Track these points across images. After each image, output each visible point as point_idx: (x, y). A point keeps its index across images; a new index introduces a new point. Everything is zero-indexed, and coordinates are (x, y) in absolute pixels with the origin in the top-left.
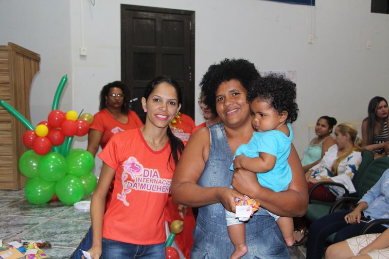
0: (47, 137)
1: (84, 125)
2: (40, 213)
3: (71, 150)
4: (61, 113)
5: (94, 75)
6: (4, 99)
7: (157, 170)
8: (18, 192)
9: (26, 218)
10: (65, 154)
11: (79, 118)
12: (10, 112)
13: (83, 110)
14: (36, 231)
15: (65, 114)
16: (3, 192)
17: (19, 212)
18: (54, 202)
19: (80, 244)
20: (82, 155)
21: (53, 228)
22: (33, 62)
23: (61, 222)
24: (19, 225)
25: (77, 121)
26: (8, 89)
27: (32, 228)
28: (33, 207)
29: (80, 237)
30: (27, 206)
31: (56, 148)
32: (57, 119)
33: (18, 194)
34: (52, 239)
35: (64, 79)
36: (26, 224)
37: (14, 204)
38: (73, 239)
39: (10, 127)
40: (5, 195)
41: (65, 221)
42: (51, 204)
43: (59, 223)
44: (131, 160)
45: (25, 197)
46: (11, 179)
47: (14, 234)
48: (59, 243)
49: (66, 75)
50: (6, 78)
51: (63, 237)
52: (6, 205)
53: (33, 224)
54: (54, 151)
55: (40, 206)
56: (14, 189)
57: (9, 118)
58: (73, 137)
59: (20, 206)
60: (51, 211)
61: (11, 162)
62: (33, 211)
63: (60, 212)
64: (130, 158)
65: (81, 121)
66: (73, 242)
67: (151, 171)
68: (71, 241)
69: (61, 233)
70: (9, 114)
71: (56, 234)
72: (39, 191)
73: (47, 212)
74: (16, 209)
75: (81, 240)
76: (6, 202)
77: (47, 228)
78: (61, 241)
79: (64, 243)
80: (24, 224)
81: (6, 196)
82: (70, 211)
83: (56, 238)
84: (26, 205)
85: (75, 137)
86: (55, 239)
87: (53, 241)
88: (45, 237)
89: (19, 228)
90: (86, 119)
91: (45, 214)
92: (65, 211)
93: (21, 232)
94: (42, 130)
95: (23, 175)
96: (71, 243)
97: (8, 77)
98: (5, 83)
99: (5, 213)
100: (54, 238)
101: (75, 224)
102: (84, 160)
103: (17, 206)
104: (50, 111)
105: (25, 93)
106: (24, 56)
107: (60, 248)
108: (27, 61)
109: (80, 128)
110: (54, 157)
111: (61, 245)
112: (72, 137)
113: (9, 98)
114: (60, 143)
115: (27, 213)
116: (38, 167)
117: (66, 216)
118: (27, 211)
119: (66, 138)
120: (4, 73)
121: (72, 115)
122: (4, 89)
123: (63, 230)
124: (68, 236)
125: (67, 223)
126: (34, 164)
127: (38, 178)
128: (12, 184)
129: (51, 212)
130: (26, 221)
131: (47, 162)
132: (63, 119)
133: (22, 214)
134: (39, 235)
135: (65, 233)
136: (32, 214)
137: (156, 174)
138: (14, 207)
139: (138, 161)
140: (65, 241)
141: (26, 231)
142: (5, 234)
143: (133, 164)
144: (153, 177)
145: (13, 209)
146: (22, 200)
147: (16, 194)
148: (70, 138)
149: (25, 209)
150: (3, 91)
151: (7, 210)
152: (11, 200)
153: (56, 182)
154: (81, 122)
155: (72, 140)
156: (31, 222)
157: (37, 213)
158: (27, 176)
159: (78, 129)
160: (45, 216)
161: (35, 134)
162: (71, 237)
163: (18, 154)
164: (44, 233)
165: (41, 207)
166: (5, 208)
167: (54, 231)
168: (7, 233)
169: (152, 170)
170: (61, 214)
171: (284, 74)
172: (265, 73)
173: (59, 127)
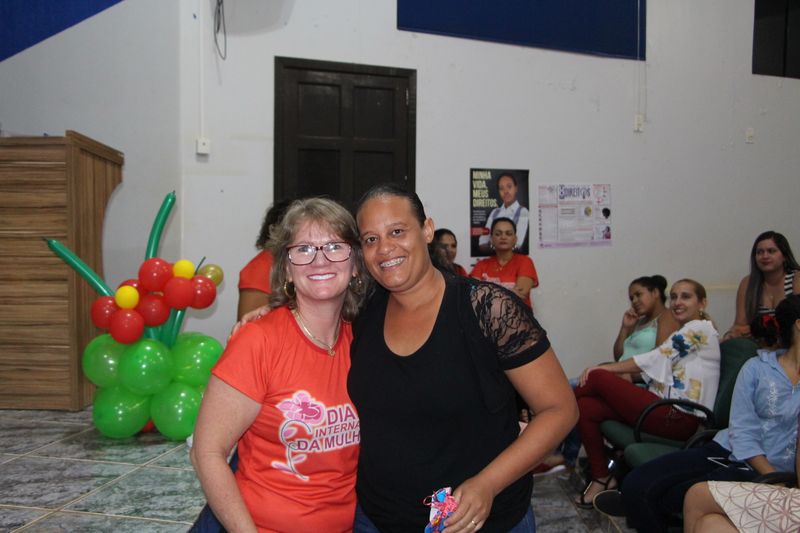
0: (137, 309)
1: (208, 288)
2: (122, 456)
3: (180, 334)
4: (163, 263)
5: (222, 191)
6: (55, 238)
8: (78, 415)
9: (96, 464)
10: (169, 343)
11: (196, 273)
12: (67, 262)
13: (204, 258)
14: (116, 489)
15: (170, 266)
16: (51, 413)
17: (83, 454)
18: (148, 433)
19: (200, 515)
20: (202, 344)
21: (147, 484)
22: (109, 168)
23: (162, 473)
24: (82, 478)
25: (193, 280)
26: (63, 217)
27: (109, 483)
28: (109, 443)
29: (198, 502)
30: (97, 442)
31: (151, 331)
32: (155, 274)
33: (80, 418)
34: (146, 505)
35: (170, 200)
36: (97, 476)
37: (73, 437)
38: (187, 505)
39: (67, 291)
40: (55, 419)
41: (169, 471)
42: (143, 438)
43: (157, 475)
45: (92, 424)
46: (66, 388)
47: (75, 495)
48: (161, 513)
49: (174, 192)
50: (60, 198)
51: (168, 501)
52: (59, 438)
53: (110, 476)
54: (149, 337)
55: (122, 442)
56: (71, 409)
57: (64, 272)
58: (185, 310)
59: (84, 441)
60: (142, 452)
61: (66, 357)
62: (109, 451)
63: (159, 453)
65: (201, 278)
66: (186, 512)
68: (183, 509)
69: (164, 494)
70: (66, 266)
71: (153, 495)
72: (121, 412)
73: (135, 453)
74: (77, 446)
75: (201, 508)
76: (56, 433)
77: (136, 485)
78: (164, 509)
79: (169, 514)
80: (93, 476)
81: (56, 422)
82: (179, 451)
83: (155, 503)
84: (95, 440)
85: (189, 309)
86: (152, 506)
87: (149, 509)
88: (133, 501)
89: (84, 483)
90: (209, 277)
91: (132, 456)
92: (170, 452)
93: (88, 491)
94: (128, 296)
95: (90, 382)
96: (182, 514)
97: (64, 195)
98: (56, 208)
99: (57, 453)
100: (151, 503)
101: (188, 476)
102: (205, 355)
103: (79, 442)
104: (142, 260)
105: (95, 225)
106: (94, 156)
107: (163, 523)
108: (99, 165)
109: (199, 292)
110: (148, 348)
111: (164, 517)
112: (183, 311)
113: (65, 234)
114: (160, 320)
115: (98, 455)
116: (119, 367)
117: (171, 462)
118: (97, 452)
119: (172, 311)
120: (55, 187)
121: (184, 268)
122: (55, 217)
123: (167, 488)
124: (176, 500)
125: (174, 475)
126: (111, 362)
127: (117, 389)
128: (67, 399)
129: (144, 454)
130: (95, 470)
131: (137, 357)
132: (168, 275)
133: (88, 457)
134: (121, 496)
135: (171, 493)
136: (107, 458)
138: (72, 444)
140: (172, 509)
141: (97, 490)
142: (57, 495)
145: (70, 447)
146: (86, 431)
147: (75, 418)
148: (179, 312)
149: (95, 447)
150: (55, 222)
151: (60, 447)
152: (67, 430)
153: (151, 397)
154: (200, 281)
155: (182, 316)
156: (105, 473)
157: (117, 455)
158: (97, 384)
159: (195, 294)
160: (132, 461)
161: (115, 305)
162: (182, 502)
163: (81, 341)
164: (130, 493)
165: (123, 444)
166: (57, 446)
167: (149, 490)
168: (61, 491)
170: (161, 458)
171: (588, 190)
172: (551, 189)
173: (159, 291)
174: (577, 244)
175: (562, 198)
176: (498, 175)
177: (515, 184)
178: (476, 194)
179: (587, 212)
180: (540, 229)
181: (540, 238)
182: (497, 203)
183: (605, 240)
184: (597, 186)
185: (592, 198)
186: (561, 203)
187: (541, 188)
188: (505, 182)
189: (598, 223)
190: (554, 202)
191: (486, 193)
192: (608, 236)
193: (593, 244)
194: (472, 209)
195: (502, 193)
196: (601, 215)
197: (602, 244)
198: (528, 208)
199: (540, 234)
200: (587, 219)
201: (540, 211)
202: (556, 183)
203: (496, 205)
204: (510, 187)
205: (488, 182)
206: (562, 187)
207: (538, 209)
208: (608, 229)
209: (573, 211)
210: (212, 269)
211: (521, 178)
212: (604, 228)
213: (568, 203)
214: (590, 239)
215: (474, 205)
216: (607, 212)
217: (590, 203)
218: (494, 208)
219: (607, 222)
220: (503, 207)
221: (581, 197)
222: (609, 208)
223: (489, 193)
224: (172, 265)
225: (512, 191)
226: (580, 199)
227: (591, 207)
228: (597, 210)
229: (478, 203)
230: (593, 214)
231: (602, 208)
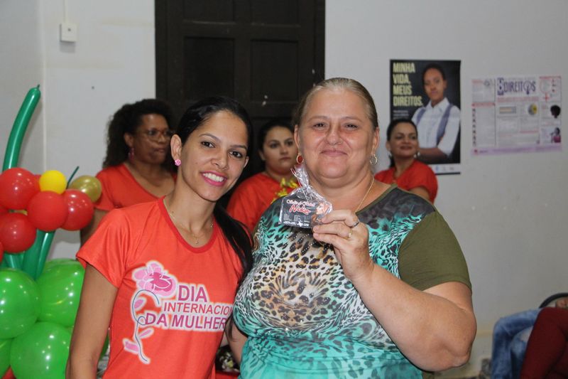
1: (83, 205)
3: (48, 261)
4: (27, 174)
5: (93, 88)
7: (203, 286)
10: (35, 273)
11: (67, 188)
13: (78, 168)
15: (36, 178)
20: (76, 273)
25: (64, 194)
31: (12, 259)
32: (16, 188)
35: (33, 97)
44: (153, 266)
49: (39, 86)
54: (8, 266)
58: (54, 232)
64: (149, 264)
65: (74, 192)
67: (193, 288)
85: (60, 231)
90: (84, 191)
102: (79, 287)
109: (72, 209)
110: (8, 280)
112: (52, 232)
114: (23, 246)
119: (38, 233)
121: (53, 180)
132: (33, 189)
137: (201, 295)
139: (166, 268)
143: (157, 275)
144: (197, 300)
148: (47, 234)
153: (12, 340)
154: (73, 196)
155: (50, 240)
159: (68, 212)
169: (194, 285)
171: (533, 84)
172: (487, 84)
173: (21, 209)
174: (519, 150)
175: (501, 94)
176: (423, 67)
177: (444, 78)
178: (397, 90)
179: (532, 111)
180: (474, 132)
181: (474, 143)
182: (423, 101)
183: (554, 144)
184: (544, 78)
185: (538, 93)
186: (500, 101)
187: (475, 82)
188: (432, 76)
189: (546, 123)
190: (492, 99)
191: (408, 90)
192: (557, 140)
193: (539, 149)
194: (393, 108)
195: (428, 89)
196: (550, 114)
197: (550, 148)
198: (459, 106)
199: (474, 138)
200: (531, 118)
201: (474, 110)
202: (494, 77)
203: (420, 104)
204: (438, 82)
205: (411, 76)
206: (501, 80)
207: (471, 108)
208: (558, 131)
209: (514, 110)
210: (87, 181)
211: (451, 70)
212: (552, 129)
213: (508, 100)
214: (535, 143)
215: (395, 104)
216: (556, 111)
217: (535, 99)
218: (418, 107)
219: (557, 122)
220: (429, 105)
221: (524, 92)
222: (559, 105)
223: (412, 89)
224: (38, 177)
225: (440, 86)
226: (523, 94)
227: (536, 104)
228: (544, 107)
229: (399, 102)
230: (539, 113)
231: (550, 106)
